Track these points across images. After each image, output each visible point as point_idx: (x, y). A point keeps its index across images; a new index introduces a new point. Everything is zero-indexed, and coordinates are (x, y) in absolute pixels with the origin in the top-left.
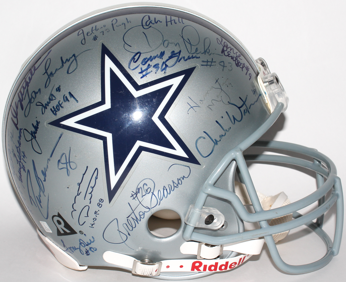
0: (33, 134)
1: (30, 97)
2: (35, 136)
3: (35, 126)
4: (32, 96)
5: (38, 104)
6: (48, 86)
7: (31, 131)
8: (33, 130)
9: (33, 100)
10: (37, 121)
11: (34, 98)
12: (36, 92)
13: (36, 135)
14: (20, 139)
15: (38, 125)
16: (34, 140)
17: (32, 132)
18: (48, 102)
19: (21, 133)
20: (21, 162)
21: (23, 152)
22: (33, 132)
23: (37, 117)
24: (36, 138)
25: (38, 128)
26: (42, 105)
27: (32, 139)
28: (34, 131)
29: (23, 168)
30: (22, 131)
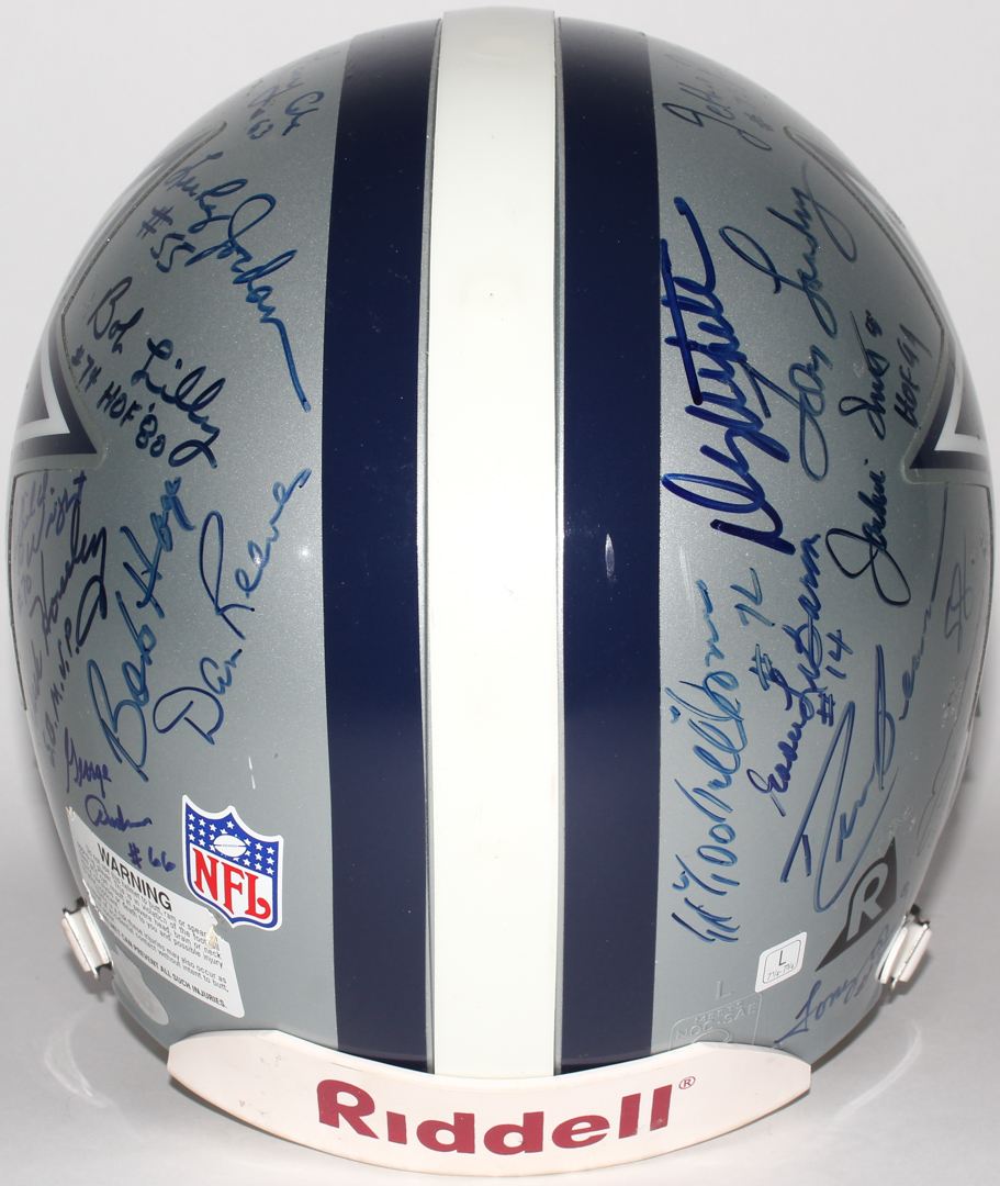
0: (874, 535)
1: (796, 394)
2: (882, 538)
3: (870, 497)
4: (801, 388)
5: (847, 406)
6: (835, 325)
7: (865, 527)
8: (870, 515)
9: (815, 401)
10: (873, 476)
11: (813, 392)
12: (809, 365)
13: (884, 532)
14: (816, 585)
15: (880, 489)
16: (881, 559)
17: (868, 525)
18: (874, 386)
19: (817, 556)
20: (814, 689)
21: (836, 634)
22: (871, 524)
23: (867, 461)
24: (885, 547)
25: (884, 500)
26: (865, 405)
27: (873, 558)
28: (874, 519)
29: (822, 712)
30: (819, 546)
